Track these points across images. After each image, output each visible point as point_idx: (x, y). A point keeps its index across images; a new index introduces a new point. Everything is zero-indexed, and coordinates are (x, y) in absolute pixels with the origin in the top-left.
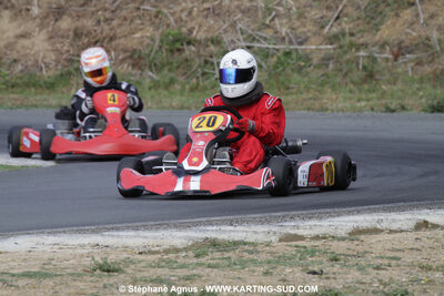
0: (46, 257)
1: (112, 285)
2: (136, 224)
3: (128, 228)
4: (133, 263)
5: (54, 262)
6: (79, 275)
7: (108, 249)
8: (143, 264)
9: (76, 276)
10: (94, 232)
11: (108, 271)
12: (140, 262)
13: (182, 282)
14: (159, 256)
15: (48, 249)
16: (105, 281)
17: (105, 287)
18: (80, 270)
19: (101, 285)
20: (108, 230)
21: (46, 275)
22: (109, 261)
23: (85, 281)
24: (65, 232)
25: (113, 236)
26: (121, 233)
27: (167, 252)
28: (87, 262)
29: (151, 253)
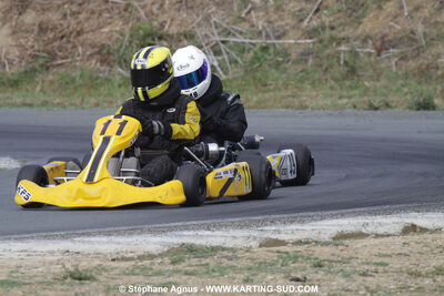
0: (14, 264)
1: (84, 294)
2: (107, 229)
3: (100, 234)
4: (106, 270)
5: (22, 270)
6: (49, 283)
7: (80, 256)
8: (117, 272)
9: (46, 284)
10: (63, 237)
11: (80, 279)
12: (113, 269)
14: (133, 263)
15: (15, 256)
16: (77, 290)
18: (49, 278)
19: (73, 294)
20: (79, 235)
21: (13, 284)
22: (80, 269)
23: (56, 290)
24: (33, 238)
25: (84, 242)
26: (92, 239)
27: (141, 258)
28: (57, 269)
29: (124, 259)
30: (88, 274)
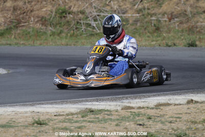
0: (9, 117)
1: (43, 131)
2: (51, 101)
3: (48, 103)
4: (53, 121)
6: (27, 126)
7: (39, 114)
8: (57, 121)
9: (25, 127)
10: (31, 105)
11: (41, 124)
12: (55, 120)
13: (77, 129)
14: (64, 117)
17: (39, 132)
18: (26, 123)
19: (38, 131)
20: (38, 104)
21: (10, 126)
22: (41, 120)
23: (29, 129)
24: (17, 105)
25: (41, 107)
26: (45, 106)
27: (68, 115)
28: (30, 120)
29: (60, 115)
30: (44, 122)
